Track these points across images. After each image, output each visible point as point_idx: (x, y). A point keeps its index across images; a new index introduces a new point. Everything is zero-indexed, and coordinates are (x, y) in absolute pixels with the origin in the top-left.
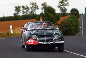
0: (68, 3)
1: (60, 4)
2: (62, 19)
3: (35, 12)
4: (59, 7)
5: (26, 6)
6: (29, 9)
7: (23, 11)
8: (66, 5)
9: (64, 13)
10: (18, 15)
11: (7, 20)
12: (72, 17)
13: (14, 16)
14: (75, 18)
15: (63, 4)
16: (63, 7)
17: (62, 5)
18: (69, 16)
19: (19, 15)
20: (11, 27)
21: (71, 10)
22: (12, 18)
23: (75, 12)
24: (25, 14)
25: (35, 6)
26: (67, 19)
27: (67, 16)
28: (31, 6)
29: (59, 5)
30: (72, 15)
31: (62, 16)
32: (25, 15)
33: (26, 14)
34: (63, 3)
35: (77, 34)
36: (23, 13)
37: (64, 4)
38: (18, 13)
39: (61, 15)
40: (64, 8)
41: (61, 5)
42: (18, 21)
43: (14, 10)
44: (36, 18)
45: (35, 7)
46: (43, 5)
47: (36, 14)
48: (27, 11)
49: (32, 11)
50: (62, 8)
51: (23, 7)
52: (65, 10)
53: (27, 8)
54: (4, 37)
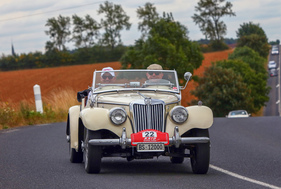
0: (228, 5)
1: (203, 9)
2: (209, 59)
3: (117, 39)
5: (88, 18)
6: (96, 28)
7: (76, 34)
8: (223, 13)
9: (218, 41)
10: (62, 49)
11: (23, 67)
12: (241, 54)
13: (47, 53)
14: (252, 57)
15: (212, 8)
16: (211, 18)
17: (207, 11)
18: (234, 49)
19: (65, 49)
20: (37, 89)
21: (240, 30)
22: (40, 60)
24: (83, 44)
26: (228, 61)
27: (227, 48)
28: (105, 19)
29: (199, 13)
30: (242, 46)
31: (210, 51)
32: (85, 48)
33: (88, 43)
34: (213, 4)
35: (263, 109)
36: (78, 43)
37: (216, 9)
38: (60, 42)
39: (205, 46)
40: (216, 21)
41: (204, 14)
42: (63, 69)
43: (47, 32)
44: (124, 56)
45: (117, 20)
47: (120, 46)
48: (92, 34)
49: (107, 36)
50: (209, 21)
51: (78, 21)
52: (221, 28)
53: (91, 25)
54: (12, 125)
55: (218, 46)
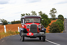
55: (54, 19)
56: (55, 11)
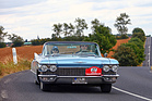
0: (129, 20)
1: (118, 21)
2: (119, 42)
3: (82, 33)
4: (116, 25)
7: (65, 31)
8: (127, 23)
9: (124, 35)
10: (59, 37)
13: (52, 38)
14: (138, 42)
15: (122, 21)
16: (122, 26)
17: (120, 22)
18: (130, 39)
23: (138, 33)
24: (67, 35)
25: (82, 24)
28: (77, 25)
29: (116, 23)
33: (69, 35)
34: (123, 19)
35: (142, 64)
36: (65, 34)
37: (124, 21)
38: (58, 34)
40: (124, 27)
46: (93, 22)
47: (83, 36)
51: (66, 25)
53: (72, 27)
56: (126, 20)
